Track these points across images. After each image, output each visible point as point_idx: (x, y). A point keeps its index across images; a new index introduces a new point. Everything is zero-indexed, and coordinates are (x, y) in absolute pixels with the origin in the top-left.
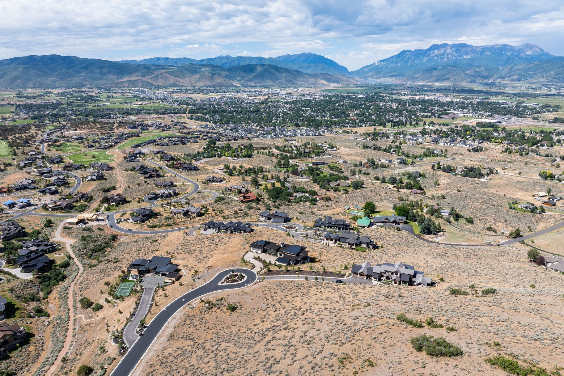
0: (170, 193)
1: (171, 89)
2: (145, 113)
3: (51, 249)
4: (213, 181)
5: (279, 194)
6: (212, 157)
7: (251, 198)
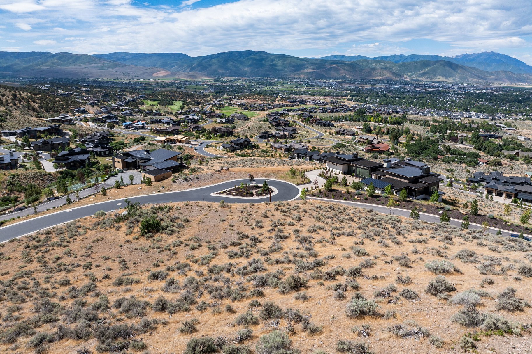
0: (285, 135)
1: (340, 81)
2: (309, 95)
3: (107, 153)
4: (343, 134)
5: (423, 150)
6: (355, 121)
7: (381, 149)
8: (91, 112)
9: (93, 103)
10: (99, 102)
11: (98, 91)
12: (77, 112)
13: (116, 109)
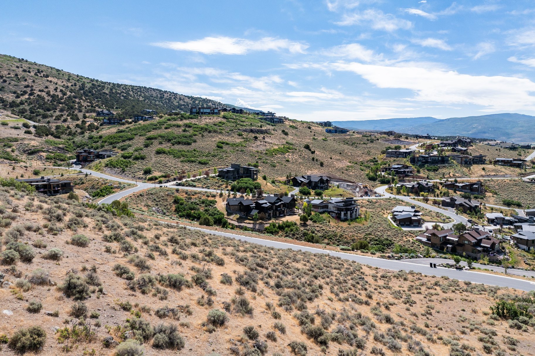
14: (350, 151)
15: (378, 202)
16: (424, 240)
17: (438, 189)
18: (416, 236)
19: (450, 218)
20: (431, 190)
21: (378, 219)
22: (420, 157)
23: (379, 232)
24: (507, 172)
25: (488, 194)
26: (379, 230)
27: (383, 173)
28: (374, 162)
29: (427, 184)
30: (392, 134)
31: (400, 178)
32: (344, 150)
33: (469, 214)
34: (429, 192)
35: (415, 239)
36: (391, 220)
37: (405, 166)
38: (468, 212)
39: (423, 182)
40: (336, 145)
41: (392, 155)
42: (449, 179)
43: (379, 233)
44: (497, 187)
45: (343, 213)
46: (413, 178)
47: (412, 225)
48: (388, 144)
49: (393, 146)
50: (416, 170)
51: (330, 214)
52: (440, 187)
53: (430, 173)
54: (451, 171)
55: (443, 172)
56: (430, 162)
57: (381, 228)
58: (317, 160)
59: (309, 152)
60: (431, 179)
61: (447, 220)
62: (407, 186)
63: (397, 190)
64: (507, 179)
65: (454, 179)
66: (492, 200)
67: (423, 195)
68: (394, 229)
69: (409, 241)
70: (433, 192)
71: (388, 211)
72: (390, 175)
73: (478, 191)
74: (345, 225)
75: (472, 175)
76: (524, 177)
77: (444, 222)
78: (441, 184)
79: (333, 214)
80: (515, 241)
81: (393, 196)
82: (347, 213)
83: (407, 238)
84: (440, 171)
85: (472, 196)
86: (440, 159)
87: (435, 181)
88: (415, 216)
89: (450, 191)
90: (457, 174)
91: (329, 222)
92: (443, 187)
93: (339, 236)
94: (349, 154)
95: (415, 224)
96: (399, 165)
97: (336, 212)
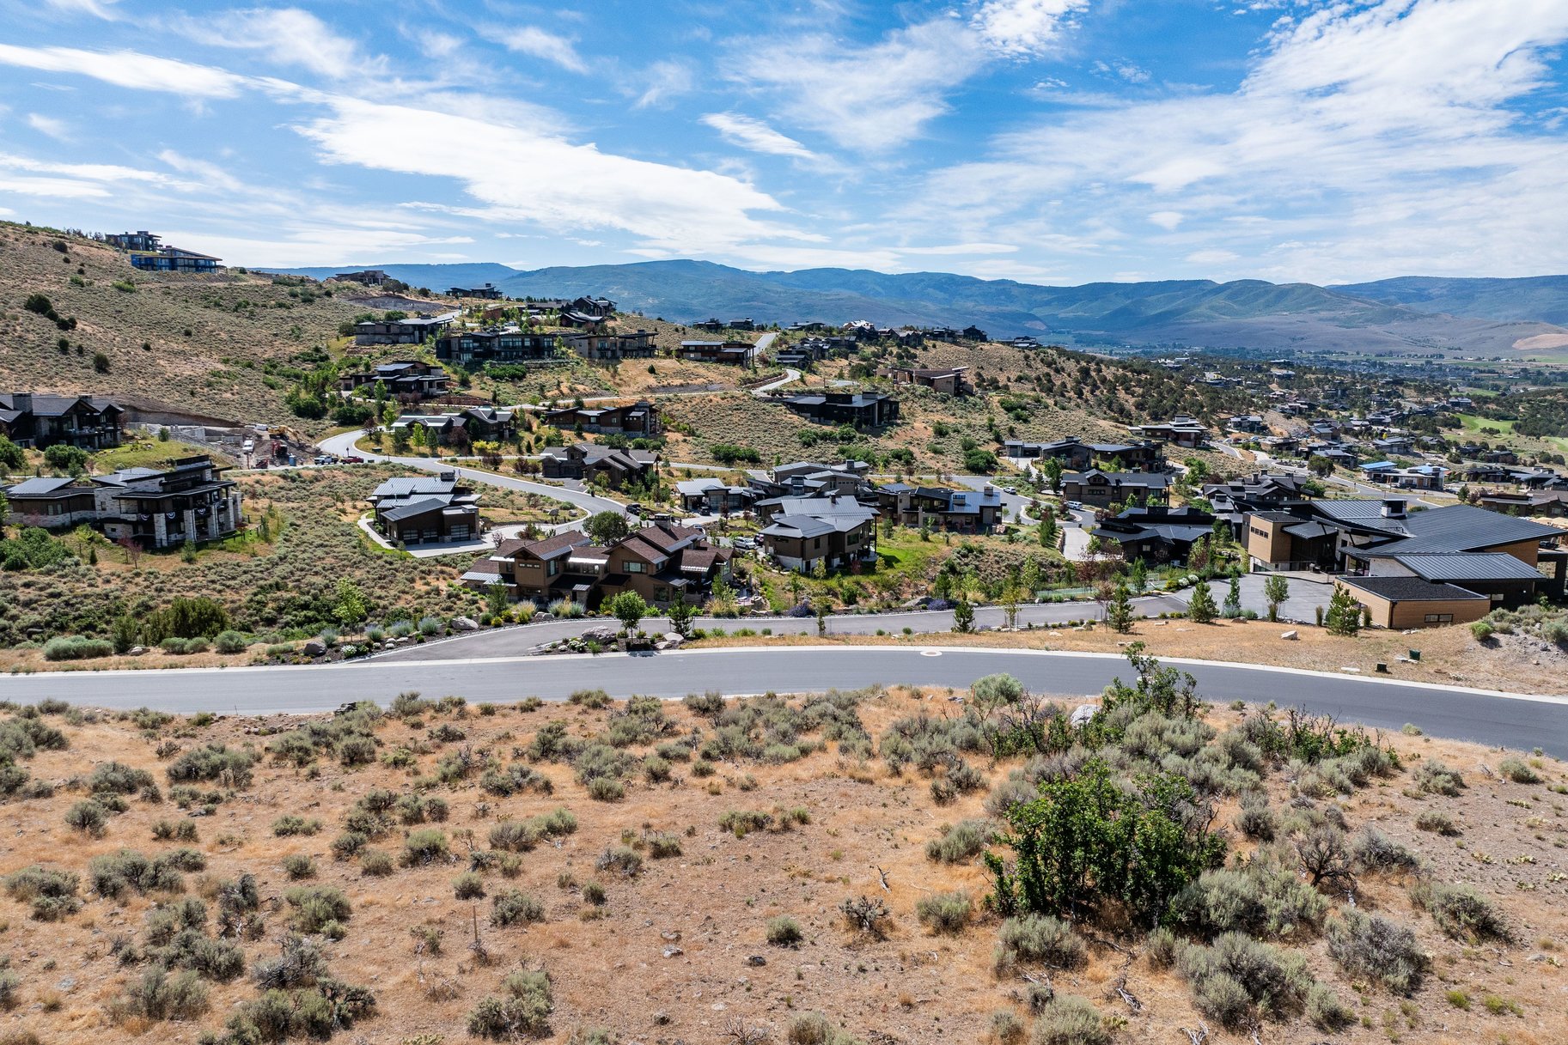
8: (1278, 430)
9: (1293, 408)
10: (1312, 407)
11: (1318, 381)
12: (1238, 426)
13: (1360, 433)
14: (228, 328)
15: (323, 478)
16: (492, 578)
17: (529, 429)
18: (463, 572)
19: (573, 507)
20: (507, 432)
21: (320, 531)
22: (465, 337)
23: (316, 573)
24: (712, 375)
25: (671, 436)
26: (318, 569)
27: (345, 394)
28: (314, 361)
29: (493, 416)
30: (375, 281)
31: (404, 404)
32: (201, 325)
33: (627, 492)
34: (500, 438)
35: (458, 583)
36: (368, 529)
37: (421, 367)
38: (624, 485)
39: (483, 412)
40: (172, 310)
41: (377, 337)
42: (560, 402)
43: (318, 580)
44: (691, 416)
45: (160, 520)
46: (449, 402)
47: (447, 538)
48: (360, 309)
49: (380, 314)
50: (455, 377)
51: (101, 530)
52: (535, 424)
53: (501, 386)
54: (562, 378)
55: (539, 381)
56: (499, 353)
57: (329, 561)
58: (80, 350)
59: (50, 322)
60: (506, 404)
61: (564, 514)
62: (429, 424)
63: (397, 440)
64: (715, 396)
65: (571, 401)
66: (683, 450)
67: (482, 451)
68: (379, 558)
69: (438, 591)
70: (514, 439)
71: (360, 505)
72: (371, 396)
73: (644, 428)
74: (166, 565)
75: (622, 389)
76: (754, 387)
77: (555, 519)
78: (537, 414)
79: (119, 527)
80: (771, 549)
81: (378, 459)
82: (180, 518)
83: (428, 584)
84: (531, 379)
85: (629, 444)
86: (527, 344)
87: (518, 407)
88: (453, 504)
89: (566, 434)
90: (580, 387)
91: (93, 561)
92: (543, 423)
93: (130, 612)
94: (223, 336)
95: (457, 535)
96: (398, 362)
97: (133, 517)
